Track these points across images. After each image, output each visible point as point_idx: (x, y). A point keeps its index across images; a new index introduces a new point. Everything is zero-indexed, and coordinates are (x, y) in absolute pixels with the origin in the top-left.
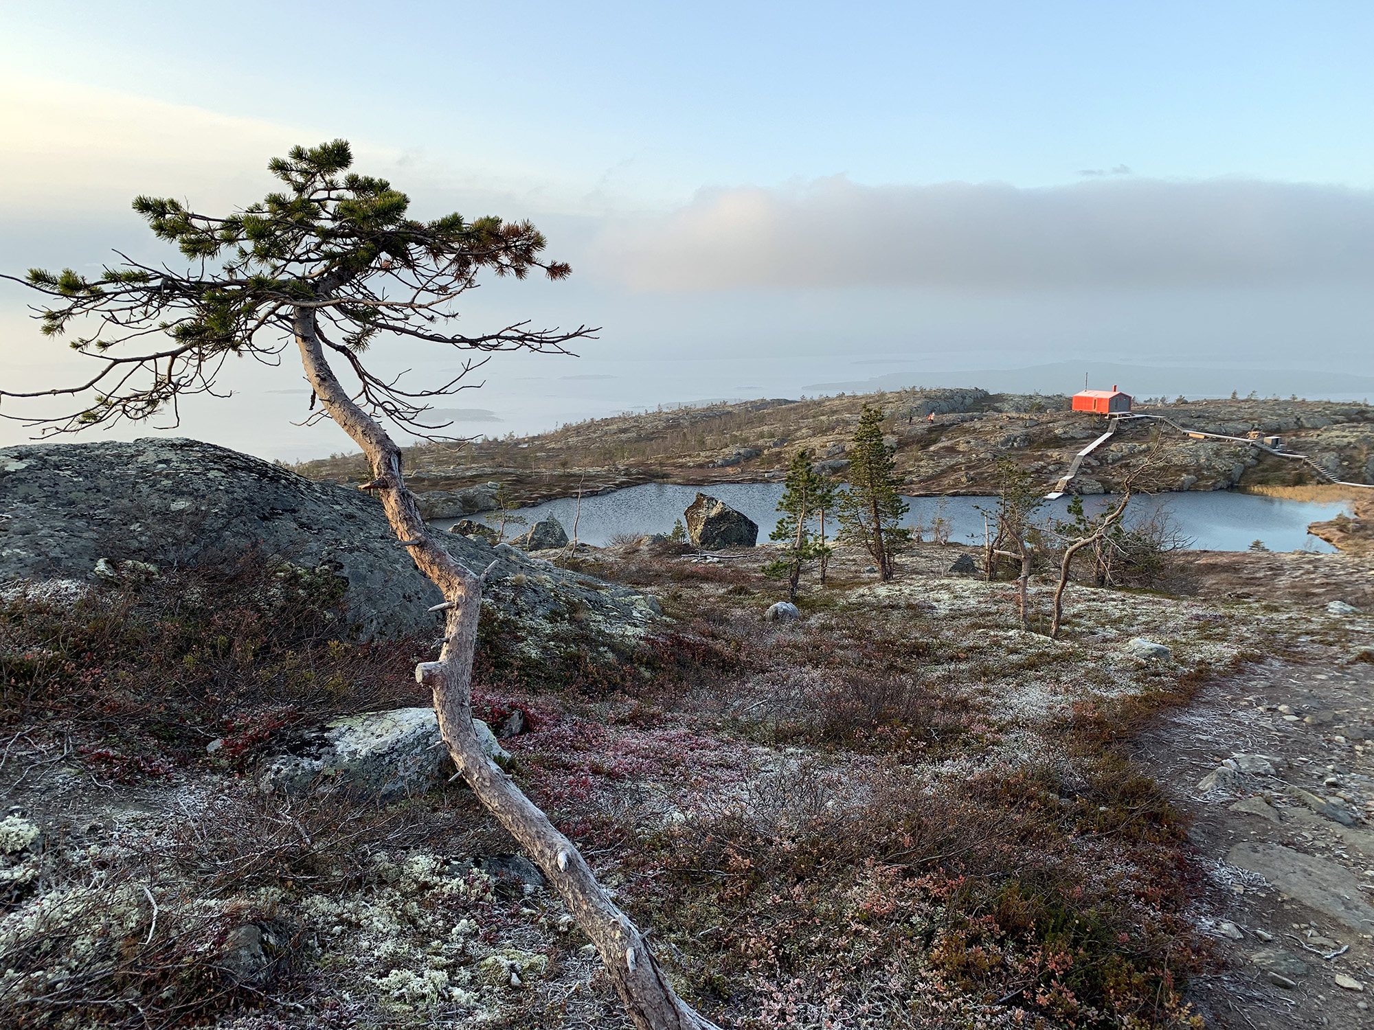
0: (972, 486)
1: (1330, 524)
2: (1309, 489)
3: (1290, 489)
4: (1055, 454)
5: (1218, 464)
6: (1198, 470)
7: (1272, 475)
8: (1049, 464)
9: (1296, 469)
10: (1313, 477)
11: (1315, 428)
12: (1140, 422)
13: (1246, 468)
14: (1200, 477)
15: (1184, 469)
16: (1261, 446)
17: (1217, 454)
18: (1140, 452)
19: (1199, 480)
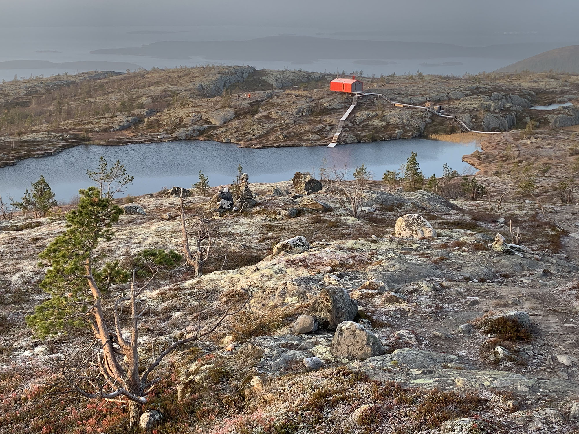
0: (286, 141)
1: (472, 155)
2: (458, 136)
3: (449, 136)
4: (328, 119)
5: (413, 123)
6: (404, 126)
7: (439, 128)
8: (326, 126)
9: (451, 124)
10: (459, 128)
11: (457, 99)
12: (368, 98)
13: (427, 124)
14: (405, 131)
15: (396, 126)
16: (433, 111)
17: (412, 116)
18: (373, 117)
19: (404, 132)
